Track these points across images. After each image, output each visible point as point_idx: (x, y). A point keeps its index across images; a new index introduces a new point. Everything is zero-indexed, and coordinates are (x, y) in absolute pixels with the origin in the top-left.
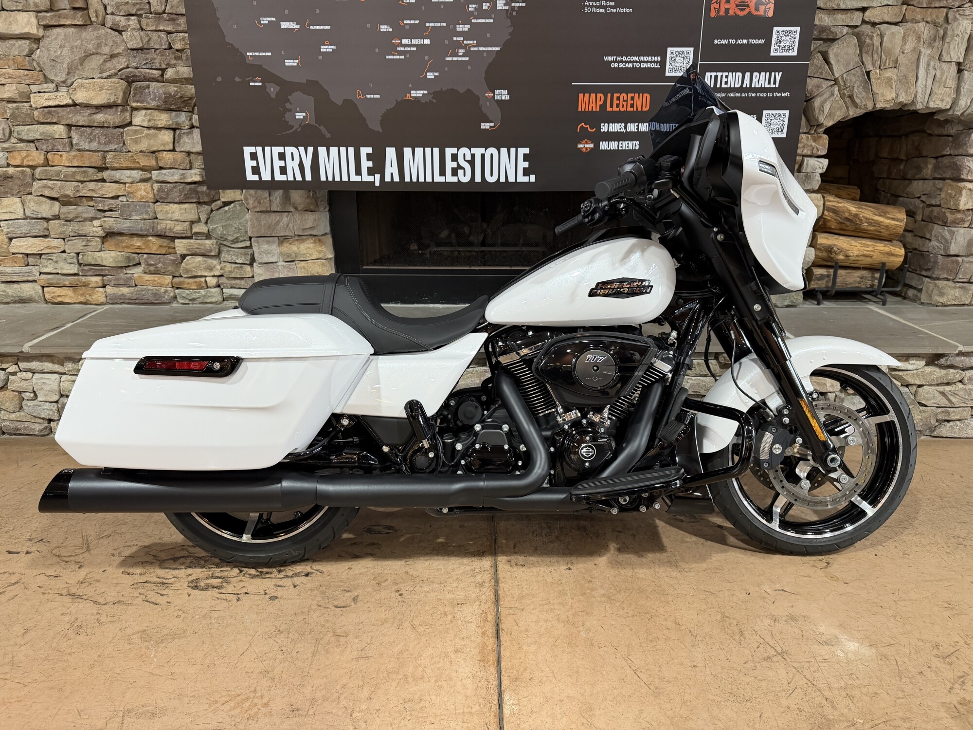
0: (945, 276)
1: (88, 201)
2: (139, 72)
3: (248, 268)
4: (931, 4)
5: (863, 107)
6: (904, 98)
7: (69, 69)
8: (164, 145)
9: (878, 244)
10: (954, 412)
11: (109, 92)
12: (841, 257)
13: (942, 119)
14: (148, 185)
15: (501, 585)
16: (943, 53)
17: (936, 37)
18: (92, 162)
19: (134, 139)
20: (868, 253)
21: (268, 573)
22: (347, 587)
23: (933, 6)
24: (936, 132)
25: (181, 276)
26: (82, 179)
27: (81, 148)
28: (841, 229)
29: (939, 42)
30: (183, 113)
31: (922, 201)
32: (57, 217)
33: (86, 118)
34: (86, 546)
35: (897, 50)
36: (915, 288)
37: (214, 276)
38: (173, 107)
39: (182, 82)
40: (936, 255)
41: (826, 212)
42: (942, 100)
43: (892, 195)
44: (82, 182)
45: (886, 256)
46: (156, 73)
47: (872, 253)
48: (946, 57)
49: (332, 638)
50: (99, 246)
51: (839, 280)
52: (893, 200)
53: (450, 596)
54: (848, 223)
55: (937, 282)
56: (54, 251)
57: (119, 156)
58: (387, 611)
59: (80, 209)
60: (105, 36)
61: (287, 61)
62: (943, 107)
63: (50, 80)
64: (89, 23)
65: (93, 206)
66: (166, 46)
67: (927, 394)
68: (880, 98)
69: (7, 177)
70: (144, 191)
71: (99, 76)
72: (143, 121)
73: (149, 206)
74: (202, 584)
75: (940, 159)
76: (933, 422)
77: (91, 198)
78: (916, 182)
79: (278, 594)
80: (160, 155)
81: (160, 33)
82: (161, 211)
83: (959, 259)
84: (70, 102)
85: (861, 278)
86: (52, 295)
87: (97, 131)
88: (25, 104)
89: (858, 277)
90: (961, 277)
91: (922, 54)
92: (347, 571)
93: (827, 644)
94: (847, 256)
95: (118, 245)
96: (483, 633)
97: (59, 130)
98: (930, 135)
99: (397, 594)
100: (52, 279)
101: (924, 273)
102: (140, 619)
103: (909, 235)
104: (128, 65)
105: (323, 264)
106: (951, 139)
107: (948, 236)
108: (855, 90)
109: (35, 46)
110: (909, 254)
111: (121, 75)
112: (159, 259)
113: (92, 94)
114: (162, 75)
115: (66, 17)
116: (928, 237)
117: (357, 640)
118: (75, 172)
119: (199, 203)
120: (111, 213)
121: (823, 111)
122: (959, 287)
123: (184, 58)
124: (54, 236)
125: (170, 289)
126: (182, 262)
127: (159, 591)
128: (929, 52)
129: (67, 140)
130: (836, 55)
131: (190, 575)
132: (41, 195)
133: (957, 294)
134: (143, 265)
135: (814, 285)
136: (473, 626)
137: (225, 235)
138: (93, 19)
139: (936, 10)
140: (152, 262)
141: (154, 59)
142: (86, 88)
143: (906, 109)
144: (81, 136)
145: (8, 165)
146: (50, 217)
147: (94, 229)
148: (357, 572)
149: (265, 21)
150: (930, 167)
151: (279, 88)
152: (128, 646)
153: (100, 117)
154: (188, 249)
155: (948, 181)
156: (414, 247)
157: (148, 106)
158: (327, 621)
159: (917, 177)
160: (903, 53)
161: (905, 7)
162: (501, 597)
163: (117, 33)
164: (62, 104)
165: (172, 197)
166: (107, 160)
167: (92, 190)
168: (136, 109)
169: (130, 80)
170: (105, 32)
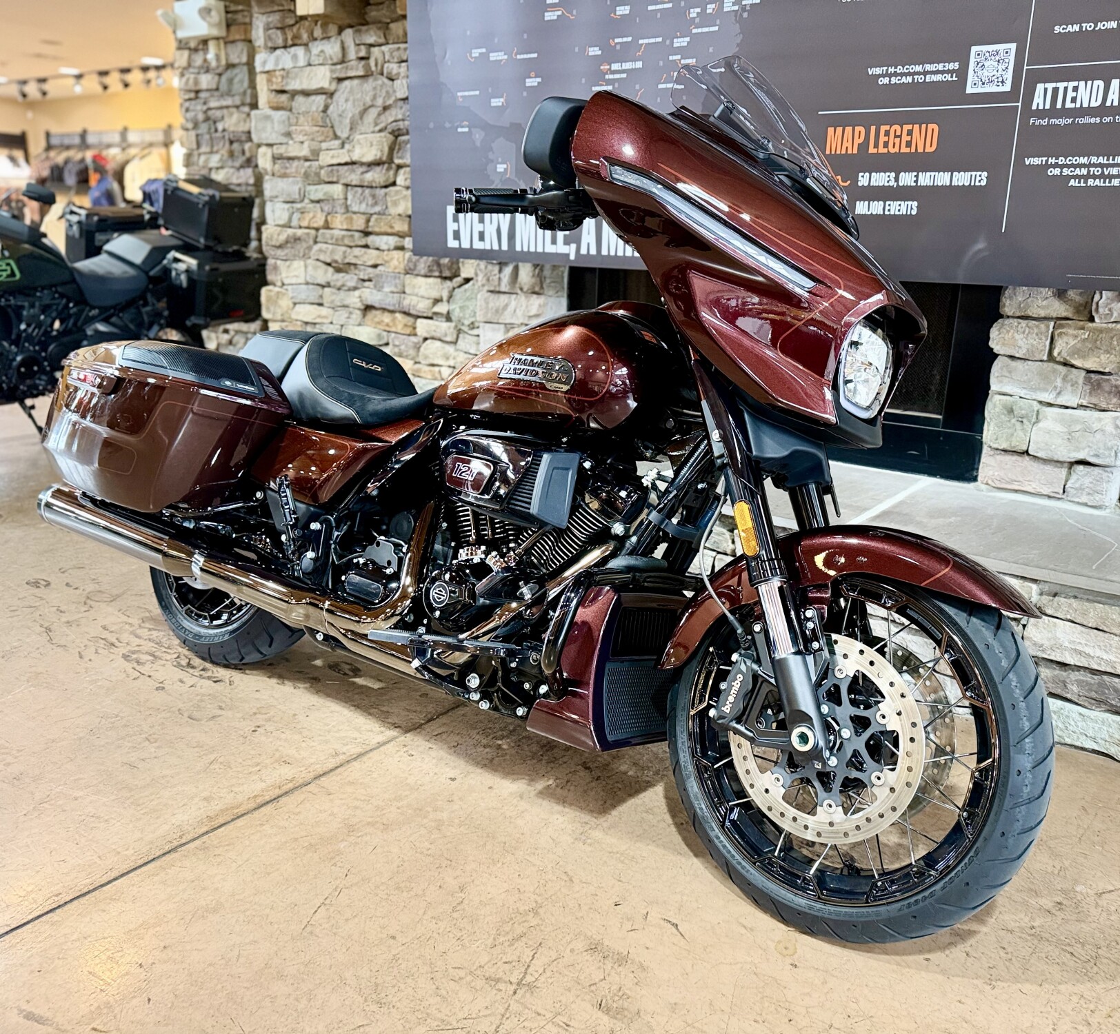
1: (353, 268)
2: (404, 125)
7: (351, 124)
11: (378, 148)
14: (400, 253)
18: (359, 226)
19: (395, 201)
25: (420, 363)
26: (350, 244)
27: (352, 209)
32: (328, 285)
33: (359, 178)
37: (448, 366)
44: (351, 247)
50: (359, 320)
56: (325, 321)
57: (380, 219)
59: (347, 277)
60: (381, 86)
61: (493, 100)
63: (338, 136)
64: (369, 73)
65: (357, 275)
69: (297, 239)
70: (397, 260)
71: (372, 129)
73: (400, 278)
74: (135, 656)
77: (355, 265)
79: (169, 687)
82: (410, 284)
84: (346, 159)
87: (367, 191)
88: (317, 163)
95: (373, 320)
97: (337, 190)
104: (396, 118)
109: (329, 101)
111: (390, 128)
112: (403, 340)
113: (365, 150)
115: (352, 69)
118: (343, 237)
119: (441, 277)
120: (369, 283)
124: (326, 305)
126: (422, 346)
129: (343, 201)
132: (318, 260)
134: (390, 346)
136: (260, 786)
137: (462, 318)
138: (373, 68)
140: (398, 343)
142: (362, 145)
144: (355, 197)
145: (300, 227)
146: (323, 282)
147: (356, 300)
149: (476, 53)
151: (483, 134)
153: (369, 176)
154: (427, 332)
157: (407, 163)
163: (391, 82)
164: (342, 162)
165: (418, 268)
166: (371, 224)
167: (356, 257)
168: (399, 167)
169: (396, 133)
170: (383, 81)
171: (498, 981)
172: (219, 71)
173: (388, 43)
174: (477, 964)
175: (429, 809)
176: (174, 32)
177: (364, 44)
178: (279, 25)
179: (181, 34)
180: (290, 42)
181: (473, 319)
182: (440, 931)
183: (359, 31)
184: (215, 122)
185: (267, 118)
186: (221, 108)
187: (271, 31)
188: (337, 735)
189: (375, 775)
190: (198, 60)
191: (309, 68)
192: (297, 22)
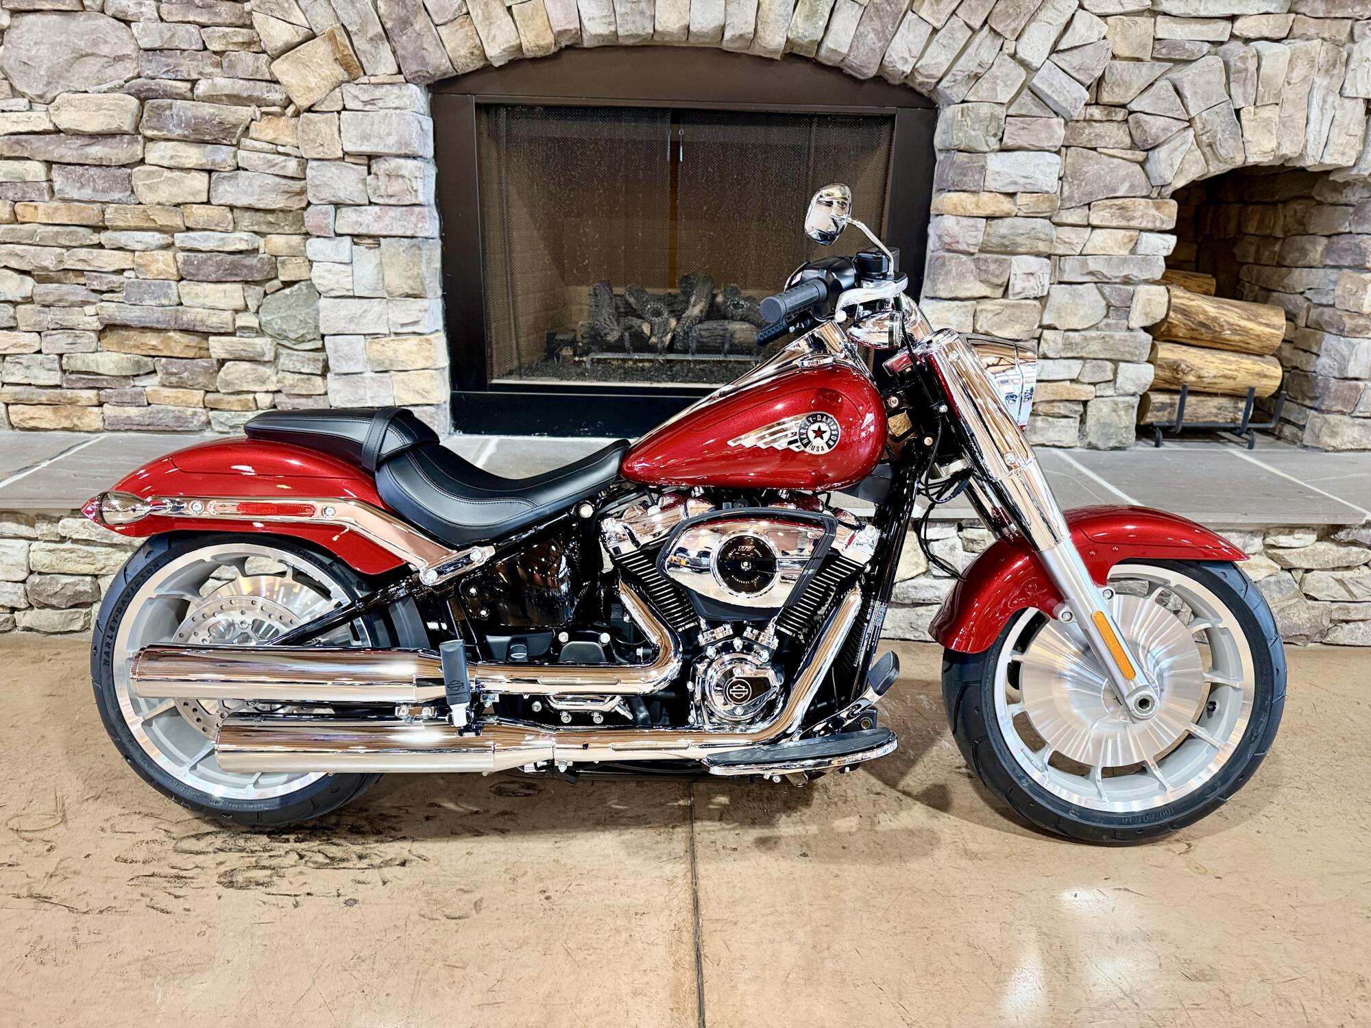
0: (1340, 408)
1: (77, 277)
2: (156, 84)
3: (320, 379)
4: (1330, 12)
5: (1230, 161)
6: (1289, 149)
7: (48, 77)
8: (193, 195)
9: (1244, 361)
10: (1356, 608)
11: (111, 113)
12: (1191, 378)
13: (1341, 181)
14: (169, 254)
15: (702, 882)
16: (1346, 85)
17: (1336, 61)
18: (83, 219)
19: (148, 185)
20: (1230, 373)
21: (343, 860)
22: (466, 885)
23: (1333, 15)
24: (1330, 200)
25: (218, 392)
26: (68, 244)
27: (67, 196)
28: (1192, 338)
29: (1340, 69)
30: (223, 147)
31: (1308, 299)
32: (29, 300)
33: (74, 152)
34: (61, 814)
35: (1281, 80)
36: (1294, 424)
37: (267, 392)
38: (207, 138)
39: (222, 100)
40: (1326, 379)
41: (1172, 314)
42: (1343, 154)
43: (1262, 288)
44: (68, 248)
45: (1257, 377)
46: (184, 87)
47: (1235, 373)
48: (1348, 92)
49: (443, 971)
50: (94, 345)
51: (1185, 411)
52: (1263, 295)
53: (624, 900)
54: (1203, 330)
55: (1327, 416)
56: (25, 351)
57: (123, 209)
58: (527, 926)
59: (65, 288)
60: (105, 28)
62: (1344, 164)
63: (20, 92)
64: (81, 8)
65: (85, 285)
66: (200, 46)
67: (1319, 582)
68: (1251, 149)
70: (164, 263)
71: (95, 88)
72: (163, 157)
73: (169, 286)
74: (240, 878)
75: (1335, 239)
76: (1326, 623)
77: (81, 272)
78: (1299, 270)
79: (360, 898)
80: (187, 210)
81: (188, 26)
82: (188, 293)
83: (1361, 384)
84: (51, 127)
85: (1219, 409)
86: (21, 417)
87: (92, 171)
89: (1215, 407)
90: (1362, 409)
91: (1317, 85)
92: (464, 859)
93: (1197, 979)
94: (1199, 377)
95: (122, 343)
96: (676, 963)
97: (35, 170)
98: (1320, 203)
99: (542, 897)
100: (21, 393)
101: (1307, 402)
102: (141, 937)
103: (1287, 347)
104: (139, 73)
105: (432, 376)
106: (1351, 210)
107: (1346, 352)
108: (1219, 136)
110: (1287, 375)
111: (129, 88)
112: (185, 365)
113: (84, 115)
114: (192, 90)
116: (1315, 350)
117: (481, 975)
118: (58, 233)
119: (247, 282)
120: (111, 295)
121: (1172, 166)
122: (1360, 425)
123: (225, 65)
124: (25, 329)
125: (200, 410)
126: (219, 370)
127: (171, 891)
128: (1325, 82)
129: (45, 184)
130: (1193, 84)
131: (221, 863)
132: (5, 267)
133: (1356, 435)
134: (160, 374)
135: (1150, 418)
136: (661, 951)
137: (285, 331)
138: (86, 2)
139: (1335, 22)
140: (174, 370)
141: (182, 65)
142: (75, 107)
143: (1290, 164)
144: (68, 179)
146: (19, 300)
147: (87, 319)
148: (481, 860)
150: (1320, 249)
152: (119, 985)
153: (97, 151)
154: (228, 352)
155: (1345, 271)
156: (567, 352)
157: (169, 136)
158: (435, 942)
159: (1300, 263)
160: (1289, 83)
161: (1293, 16)
162: (701, 902)
163: (122, 24)
164: (37, 129)
165: (205, 272)
166: (107, 216)
167: (84, 261)
168: (151, 140)
169: (142, 96)
170: (105, 22)
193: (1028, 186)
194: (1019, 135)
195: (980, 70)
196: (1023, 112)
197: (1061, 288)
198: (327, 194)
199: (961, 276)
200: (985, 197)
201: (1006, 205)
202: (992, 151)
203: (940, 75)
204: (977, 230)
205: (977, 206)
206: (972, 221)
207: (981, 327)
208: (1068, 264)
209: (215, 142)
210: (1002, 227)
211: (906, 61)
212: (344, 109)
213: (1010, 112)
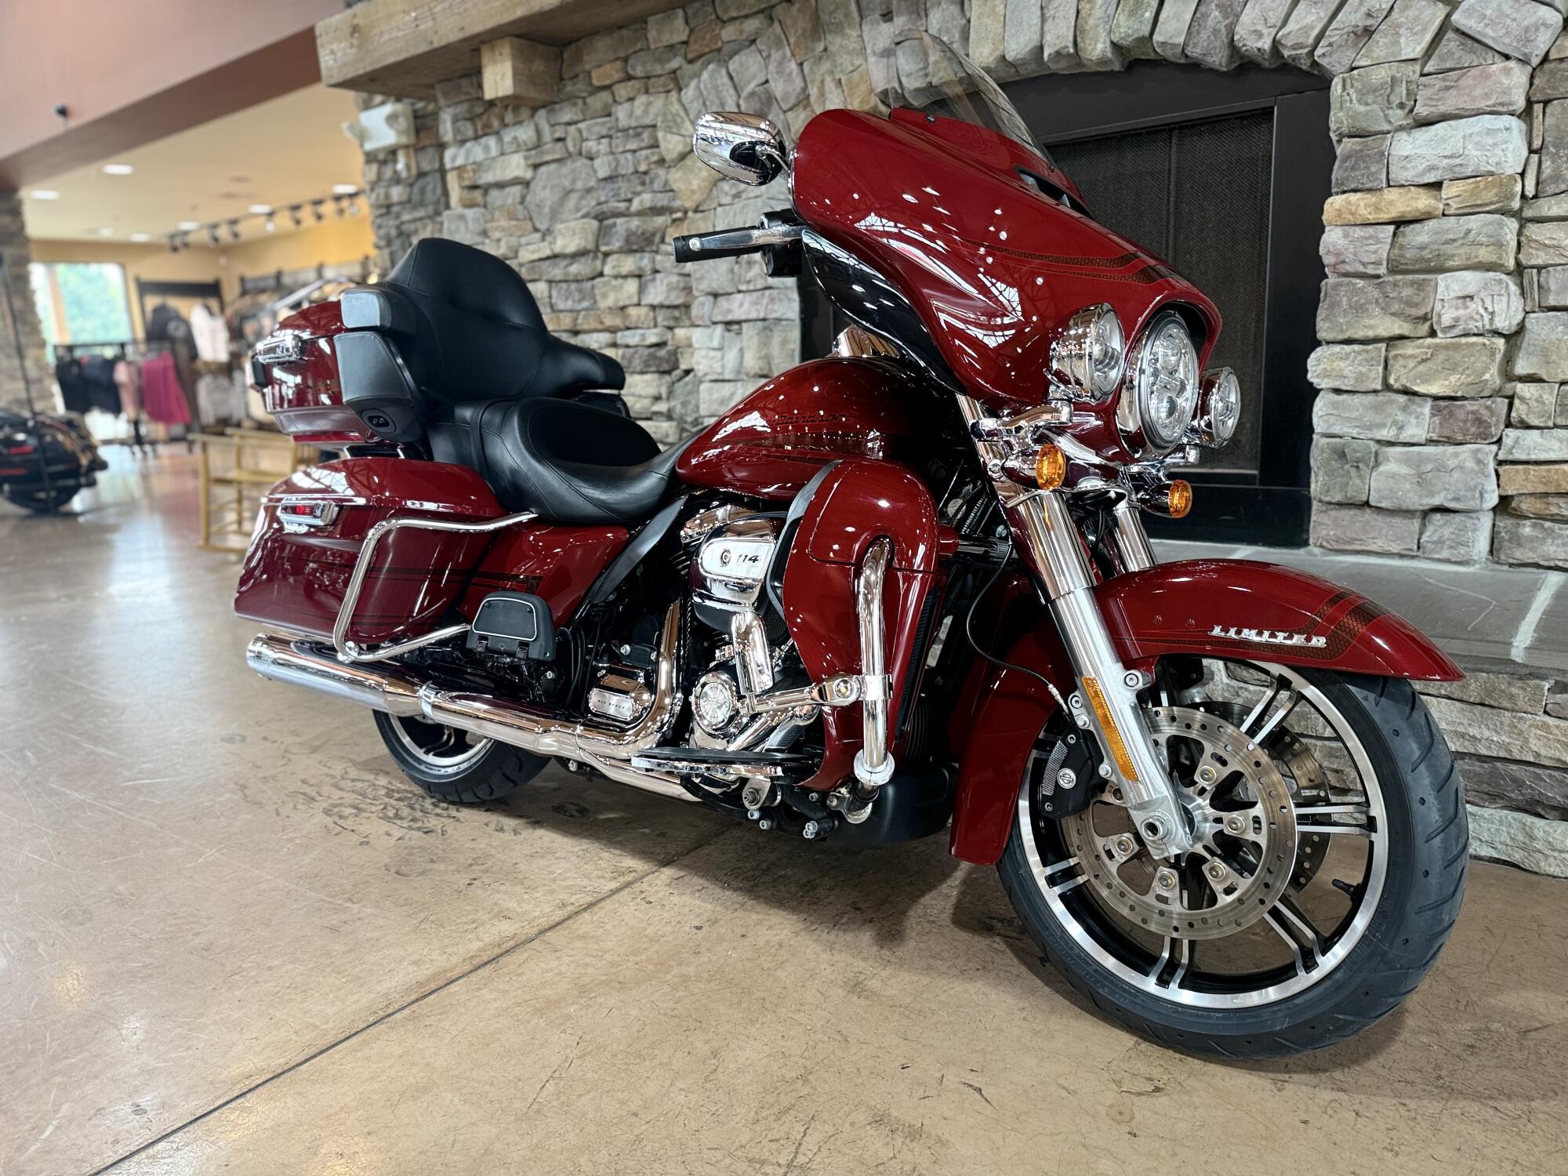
2: (609, 207)
7: (551, 213)
8: (630, 297)
11: (582, 235)
18: (566, 325)
19: (604, 293)
27: (557, 307)
30: (646, 254)
33: (563, 271)
34: (316, 748)
38: (635, 247)
46: (623, 205)
49: (342, 900)
53: (512, 905)
57: (589, 315)
58: (430, 895)
60: (581, 168)
63: (538, 229)
64: (566, 155)
66: (632, 170)
71: (573, 217)
72: (613, 268)
74: (337, 810)
79: (374, 842)
80: (626, 312)
81: (627, 154)
84: (548, 253)
87: (573, 286)
96: (471, 957)
97: (540, 288)
99: (468, 882)
102: (250, 822)
104: (599, 200)
109: (525, 191)
111: (595, 213)
113: (568, 240)
114: (628, 208)
115: (548, 153)
117: (356, 911)
119: (660, 372)
123: (647, 181)
127: (298, 804)
129: (547, 300)
137: (683, 415)
138: (571, 149)
141: (620, 188)
142: (564, 234)
144: (560, 293)
153: (574, 269)
157: (615, 249)
158: (367, 882)
162: (559, 927)
163: (590, 162)
164: (542, 256)
165: (633, 364)
166: (579, 321)
169: (601, 218)
170: (582, 162)
171: (763, 1163)
172: (411, 180)
173: (584, 120)
174: (737, 1144)
175: (673, 963)
176: (362, 145)
177: (559, 124)
178: (468, 116)
179: (369, 146)
180: (480, 132)
181: (695, 415)
182: (691, 1105)
183: (553, 110)
184: (409, 236)
185: (462, 217)
186: (415, 220)
187: (459, 124)
188: (564, 883)
189: (609, 927)
190: (388, 173)
191: (502, 158)
192: (486, 110)
193: (1457, 169)
194: (1438, 100)
195: (1369, 22)
196: (1448, 65)
197: (1549, 320)
198: (705, 286)
199: (1359, 309)
200: (1392, 195)
201: (1423, 201)
202: (1401, 128)
203: (1311, 41)
204: (1378, 241)
205: (1378, 209)
206: (1370, 230)
207: (1396, 380)
208: (1553, 280)
209: (641, 250)
210: (1418, 234)
211: (1259, 35)
212: (720, 205)
213: (1426, 70)
